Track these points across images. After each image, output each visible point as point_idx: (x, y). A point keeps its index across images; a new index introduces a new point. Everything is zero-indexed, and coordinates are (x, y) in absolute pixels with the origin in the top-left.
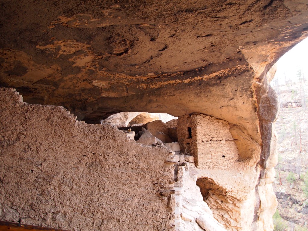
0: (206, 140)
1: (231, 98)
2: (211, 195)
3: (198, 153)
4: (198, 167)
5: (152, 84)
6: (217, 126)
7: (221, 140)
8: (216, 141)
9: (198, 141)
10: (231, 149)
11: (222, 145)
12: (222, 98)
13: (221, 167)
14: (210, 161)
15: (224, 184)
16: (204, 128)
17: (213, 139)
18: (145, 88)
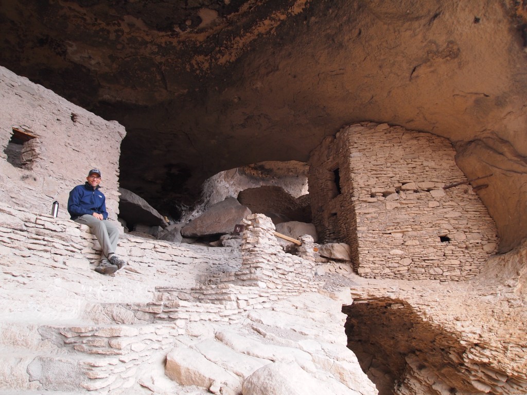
0: (383, 190)
1: (432, 14)
2: (415, 369)
3: (358, 229)
4: (360, 270)
5: (220, 51)
6: (414, 148)
7: (429, 190)
8: (416, 191)
9: (356, 194)
10: (468, 216)
11: (436, 204)
12: (404, 23)
13: (439, 270)
14: (398, 252)
15: (451, 318)
16: (374, 157)
17: (404, 187)
18: (207, 69)
